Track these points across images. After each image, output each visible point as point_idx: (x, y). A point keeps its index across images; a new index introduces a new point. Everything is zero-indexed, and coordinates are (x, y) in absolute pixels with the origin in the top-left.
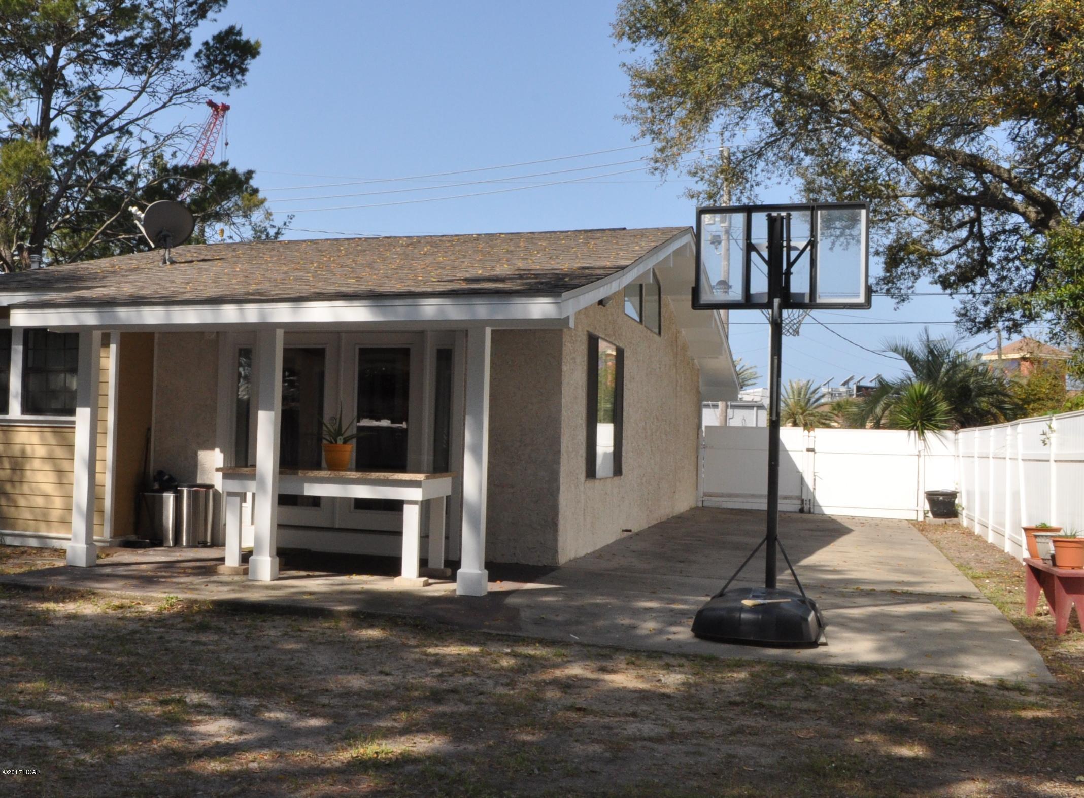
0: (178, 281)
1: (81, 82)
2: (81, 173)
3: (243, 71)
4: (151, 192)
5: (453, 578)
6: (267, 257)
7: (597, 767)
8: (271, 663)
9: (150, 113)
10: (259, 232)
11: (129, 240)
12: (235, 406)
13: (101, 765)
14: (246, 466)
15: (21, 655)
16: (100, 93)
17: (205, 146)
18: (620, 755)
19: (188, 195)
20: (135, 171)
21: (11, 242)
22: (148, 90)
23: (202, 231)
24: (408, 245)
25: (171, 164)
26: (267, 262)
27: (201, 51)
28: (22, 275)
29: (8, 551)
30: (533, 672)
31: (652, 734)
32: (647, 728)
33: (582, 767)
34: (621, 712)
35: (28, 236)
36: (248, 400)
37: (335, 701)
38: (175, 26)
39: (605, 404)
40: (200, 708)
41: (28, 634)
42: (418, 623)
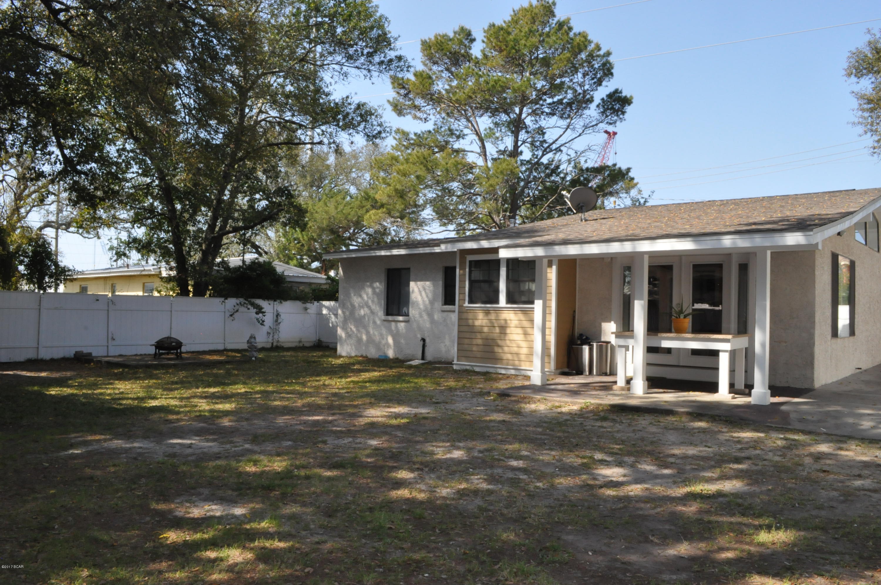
0: (589, 230)
1: (534, 126)
2: (536, 174)
3: (623, 113)
4: (574, 182)
5: (749, 395)
6: (639, 215)
7: (835, 504)
8: (643, 439)
9: (572, 140)
10: (635, 201)
11: (562, 209)
12: (622, 298)
13: (548, 489)
14: (629, 331)
15: (507, 430)
16: (544, 131)
17: (604, 156)
18: (849, 498)
19: (593, 184)
20: (565, 171)
21: (499, 213)
22: (571, 127)
23: (603, 203)
24: (721, 205)
25: (585, 166)
26: (639, 218)
27: (600, 104)
28: (504, 230)
29: (500, 376)
30: (797, 449)
31: (871, 487)
32: (867, 483)
33: (826, 504)
34: (851, 474)
35: (509, 210)
36: (629, 295)
37: (678, 461)
38: (584, 91)
39: (843, 293)
40: (602, 462)
41: (511, 420)
42: (728, 419)
